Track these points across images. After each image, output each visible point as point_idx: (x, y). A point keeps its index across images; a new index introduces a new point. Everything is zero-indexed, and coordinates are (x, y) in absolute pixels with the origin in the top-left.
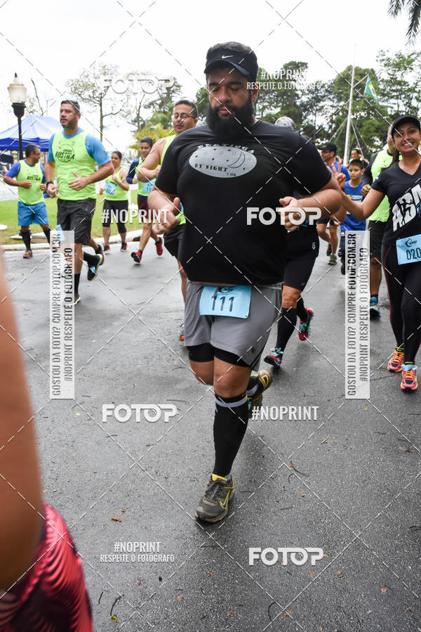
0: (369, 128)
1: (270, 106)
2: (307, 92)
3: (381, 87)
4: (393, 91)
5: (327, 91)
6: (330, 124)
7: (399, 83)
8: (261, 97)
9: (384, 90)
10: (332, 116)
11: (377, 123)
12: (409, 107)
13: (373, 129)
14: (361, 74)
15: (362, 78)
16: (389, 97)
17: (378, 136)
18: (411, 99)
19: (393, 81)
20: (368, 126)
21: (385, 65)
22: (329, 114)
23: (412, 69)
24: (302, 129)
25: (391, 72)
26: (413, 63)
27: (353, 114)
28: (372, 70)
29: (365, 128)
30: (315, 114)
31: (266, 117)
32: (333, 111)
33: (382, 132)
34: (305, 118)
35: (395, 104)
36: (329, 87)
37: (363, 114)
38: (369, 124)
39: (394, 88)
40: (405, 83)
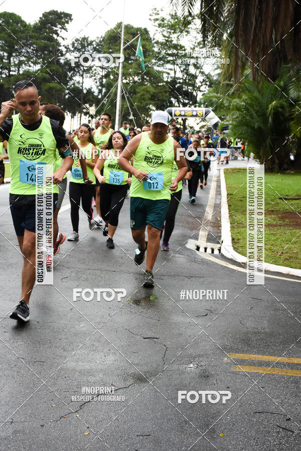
0: (143, 95)
1: (28, 61)
2: (72, 49)
3: (156, 49)
4: (169, 55)
5: (95, 49)
6: (100, 88)
7: (176, 47)
8: (16, 50)
9: (159, 53)
10: (101, 79)
11: (152, 90)
12: (187, 73)
13: (148, 96)
14: (132, 32)
15: (133, 38)
16: (164, 61)
17: (154, 105)
18: (189, 65)
19: (168, 44)
20: (142, 93)
21: (160, 25)
22: (99, 77)
23: (188, 32)
24: (67, 91)
25: (165, 33)
26: (189, 26)
27: (126, 79)
28: (145, 29)
29: (139, 95)
30: (82, 76)
31: (23, 74)
32: (104, 73)
33: (158, 100)
34: (71, 79)
35: (171, 70)
36: (98, 45)
37: (136, 79)
38: (143, 90)
39: (170, 52)
40: (182, 47)
